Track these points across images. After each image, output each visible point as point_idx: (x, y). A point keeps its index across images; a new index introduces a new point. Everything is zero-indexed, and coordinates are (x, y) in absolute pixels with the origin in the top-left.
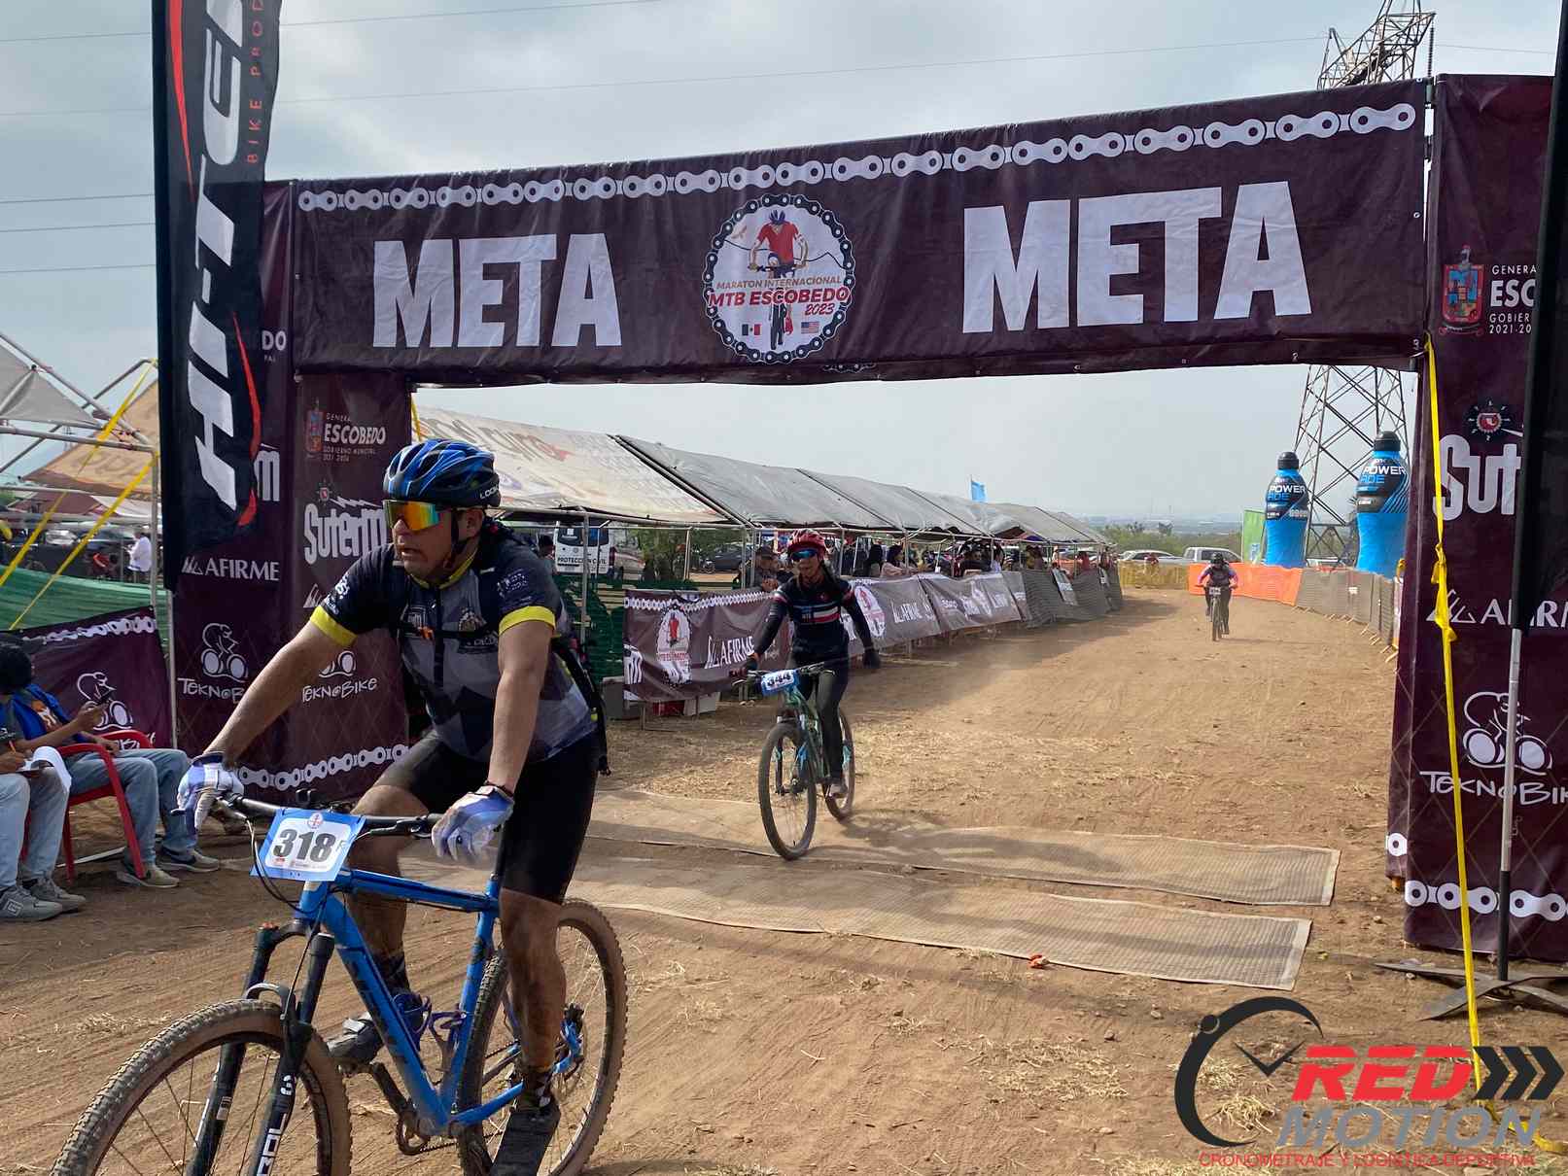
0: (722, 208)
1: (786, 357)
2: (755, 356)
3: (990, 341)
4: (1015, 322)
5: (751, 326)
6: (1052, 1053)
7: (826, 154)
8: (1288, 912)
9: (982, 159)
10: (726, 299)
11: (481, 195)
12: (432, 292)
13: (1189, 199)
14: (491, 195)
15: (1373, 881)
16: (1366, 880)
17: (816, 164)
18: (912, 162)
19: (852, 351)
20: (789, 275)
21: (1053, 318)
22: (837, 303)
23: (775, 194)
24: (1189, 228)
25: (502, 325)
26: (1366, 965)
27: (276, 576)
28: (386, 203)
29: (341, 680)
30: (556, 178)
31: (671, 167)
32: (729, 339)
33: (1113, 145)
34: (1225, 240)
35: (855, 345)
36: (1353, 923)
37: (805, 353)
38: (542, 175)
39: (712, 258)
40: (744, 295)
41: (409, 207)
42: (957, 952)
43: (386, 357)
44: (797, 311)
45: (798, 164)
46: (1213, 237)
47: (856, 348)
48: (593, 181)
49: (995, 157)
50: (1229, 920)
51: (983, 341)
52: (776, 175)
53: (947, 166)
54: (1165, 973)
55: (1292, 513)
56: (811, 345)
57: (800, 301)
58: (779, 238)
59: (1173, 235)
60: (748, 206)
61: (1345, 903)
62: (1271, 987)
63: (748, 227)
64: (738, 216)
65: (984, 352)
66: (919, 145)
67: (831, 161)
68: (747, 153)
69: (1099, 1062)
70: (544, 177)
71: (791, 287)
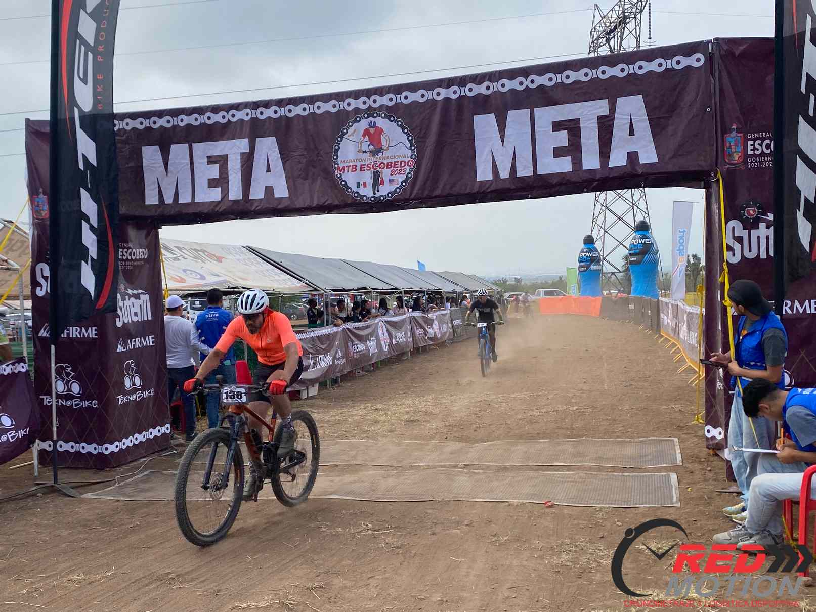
0: (342, 121)
1: (382, 198)
2: (365, 198)
3: (491, 184)
4: (504, 174)
5: (361, 183)
6: (576, 546)
7: (398, 89)
8: (663, 470)
9: (481, 89)
10: (346, 169)
11: (203, 119)
12: (178, 172)
13: (591, 106)
14: (209, 118)
15: (700, 452)
16: (696, 451)
17: (391, 95)
18: (444, 93)
19: (417, 193)
20: (380, 154)
21: (524, 170)
22: (408, 168)
23: (370, 112)
24: (593, 121)
25: (220, 188)
26: (712, 492)
27: (96, 335)
28: (148, 125)
29: (135, 390)
30: (246, 107)
31: (311, 100)
32: (349, 190)
33: (551, 79)
34: (612, 126)
35: (419, 190)
36: (697, 472)
37: (392, 195)
38: (237, 107)
39: (337, 147)
40: (356, 166)
41: (161, 127)
42: (507, 504)
43: (154, 210)
44: (386, 174)
45: (382, 95)
46: (606, 126)
47: (420, 192)
48: (266, 108)
49: (488, 88)
50: (635, 476)
51: (487, 186)
52: (370, 102)
53: (463, 94)
54: (615, 504)
55: (593, 267)
56: (395, 191)
57: (387, 168)
58: (374, 136)
59: (584, 125)
60: (356, 118)
61: (689, 463)
62: (669, 506)
63: (356, 131)
64: (350, 124)
65: (489, 190)
66: (447, 83)
67: (400, 93)
68: (353, 91)
69: (602, 548)
70: (240, 107)
71: (382, 161)
